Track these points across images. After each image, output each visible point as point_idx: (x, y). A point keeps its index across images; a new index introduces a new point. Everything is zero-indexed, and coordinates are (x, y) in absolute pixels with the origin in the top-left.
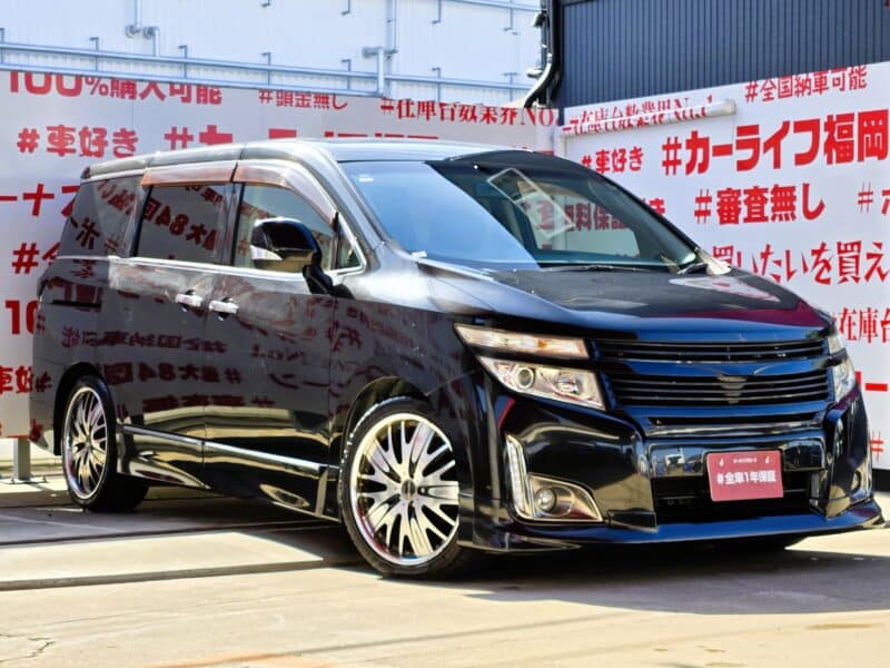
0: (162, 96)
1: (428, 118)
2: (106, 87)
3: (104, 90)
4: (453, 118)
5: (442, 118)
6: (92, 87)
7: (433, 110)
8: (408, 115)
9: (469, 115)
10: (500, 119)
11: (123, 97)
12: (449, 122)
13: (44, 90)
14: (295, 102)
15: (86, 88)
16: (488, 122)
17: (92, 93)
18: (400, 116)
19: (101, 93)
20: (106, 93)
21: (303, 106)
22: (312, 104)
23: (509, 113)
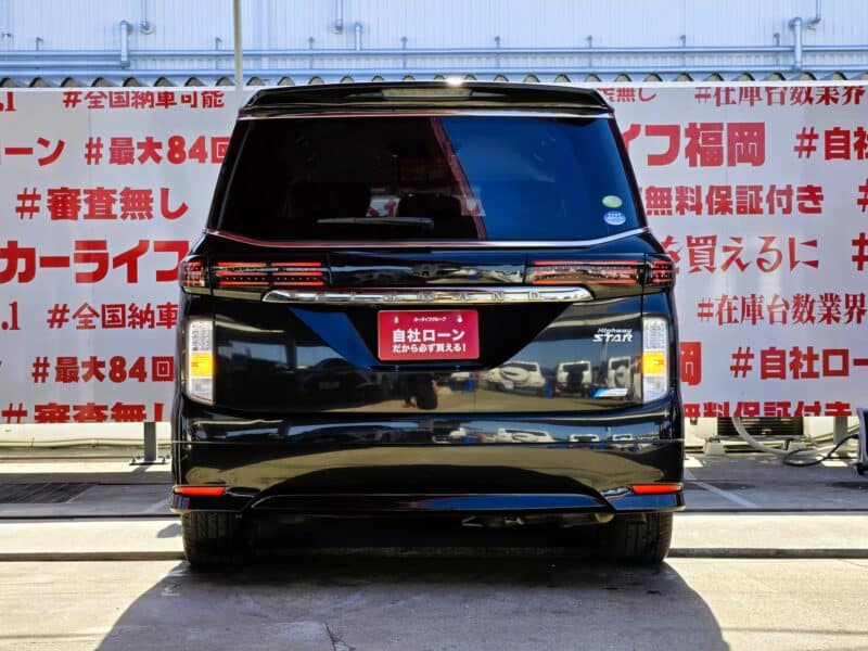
1: (752, 104)
4: (782, 102)
5: (770, 103)
7: (758, 95)
8: (727, 102)
9: (803, 97)
10: (843, 99)
12: (779, 105)
16: (827, 103)
18: (718, 104)
22: (615, 97)
23: (854, 91)
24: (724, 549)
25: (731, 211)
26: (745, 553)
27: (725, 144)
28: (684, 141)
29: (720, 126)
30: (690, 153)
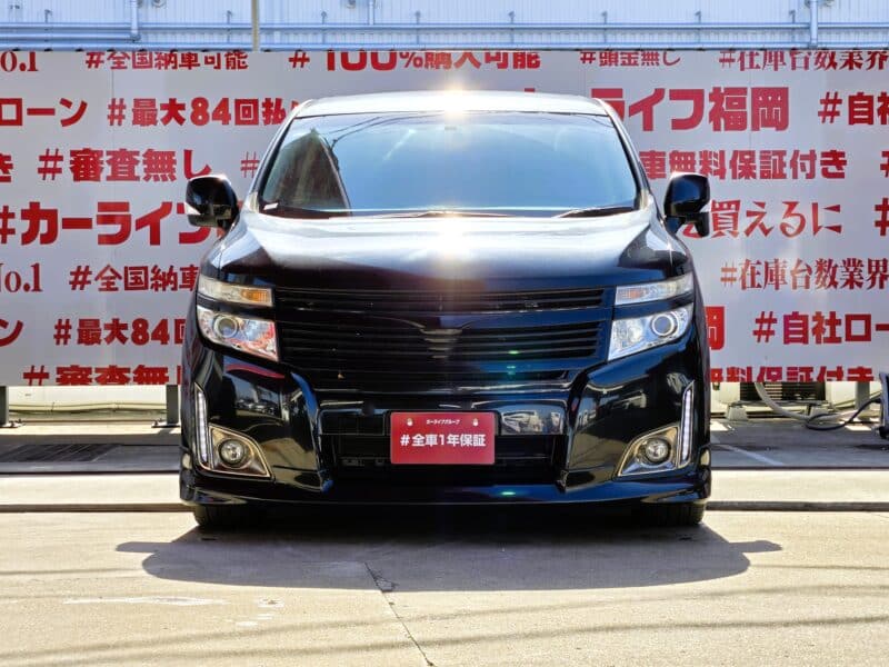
0: (477, 64)
1: (776, 69)
2: (420, 59)
3: (418, 62)
4: (806, 67)
5: (794, 67)
6: (406, 60)
7: (782, 59)
8: (751, 66)
9: (827, 62)
10: (866, 65)
11: (438, 68)
12: (803, 70)
13: (360, 66)
14: (620, 61)
15: (401, 62)
16: (851, 68)
17: (407, 65)
18: (742, 68)
19: (415, 65)
20: (420, 65)
21: (630, 64)
22: (640, 61)
23: (878, 56)
24: (752, 503)
25: (754, 176)
26: (773, 506)
27: (749, 109)
28: (708, 106)
29: (744, 91)
30: (714, 116)
